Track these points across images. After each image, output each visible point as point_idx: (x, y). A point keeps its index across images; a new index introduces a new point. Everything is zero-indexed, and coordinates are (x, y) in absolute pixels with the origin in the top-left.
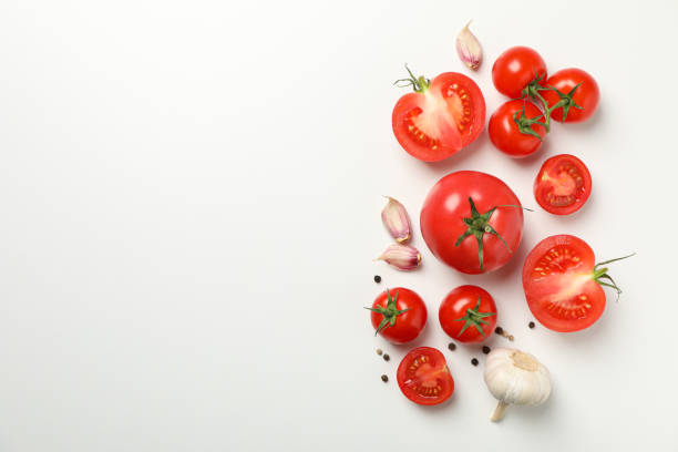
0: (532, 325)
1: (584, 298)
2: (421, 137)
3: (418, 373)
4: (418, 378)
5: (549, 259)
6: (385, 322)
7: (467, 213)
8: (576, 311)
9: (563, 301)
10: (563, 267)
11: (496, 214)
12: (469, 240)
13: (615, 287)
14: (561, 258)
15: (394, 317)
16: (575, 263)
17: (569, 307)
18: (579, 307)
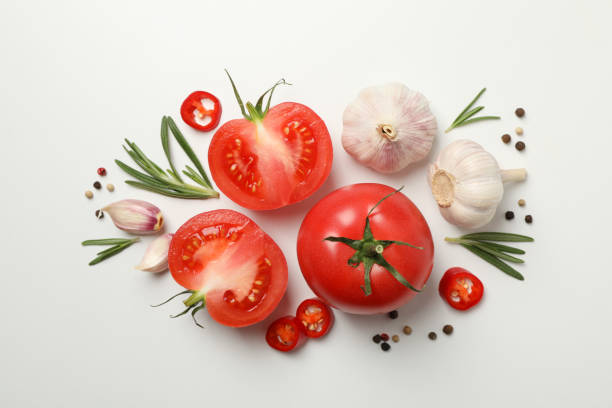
5: (240, 177)
9: (293, 156)
14: (238, 161)
16: (244, 144)
17: (300, 148)
18: (298, 135)
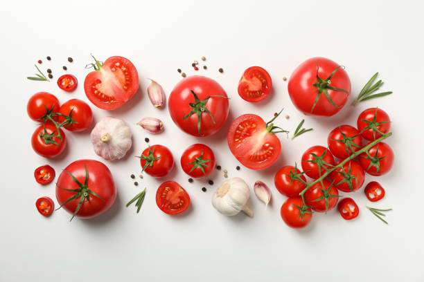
0: (238, 168)
1: (267, 145)
2: (103, 96)
3: (167, 198)
4: (168, 201)
6: (147, 164)
7: (194, 101)
8: (266, 154)
10: (249, 133)
11: (210, 101)
12: (194, 116)
13: (284, 131)
15: (152, 162)
